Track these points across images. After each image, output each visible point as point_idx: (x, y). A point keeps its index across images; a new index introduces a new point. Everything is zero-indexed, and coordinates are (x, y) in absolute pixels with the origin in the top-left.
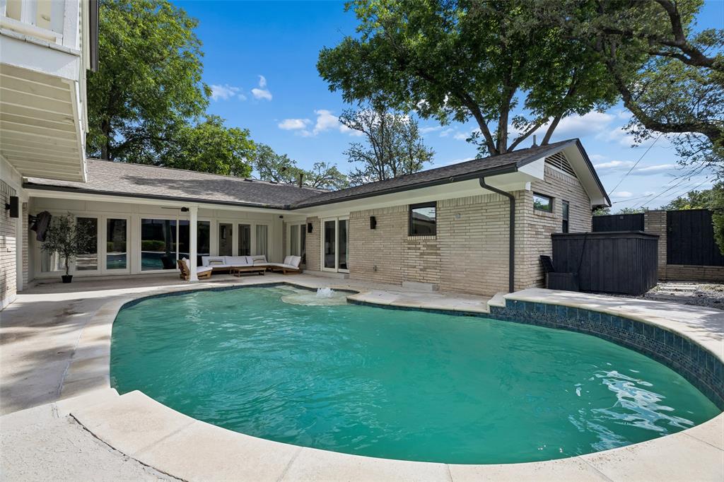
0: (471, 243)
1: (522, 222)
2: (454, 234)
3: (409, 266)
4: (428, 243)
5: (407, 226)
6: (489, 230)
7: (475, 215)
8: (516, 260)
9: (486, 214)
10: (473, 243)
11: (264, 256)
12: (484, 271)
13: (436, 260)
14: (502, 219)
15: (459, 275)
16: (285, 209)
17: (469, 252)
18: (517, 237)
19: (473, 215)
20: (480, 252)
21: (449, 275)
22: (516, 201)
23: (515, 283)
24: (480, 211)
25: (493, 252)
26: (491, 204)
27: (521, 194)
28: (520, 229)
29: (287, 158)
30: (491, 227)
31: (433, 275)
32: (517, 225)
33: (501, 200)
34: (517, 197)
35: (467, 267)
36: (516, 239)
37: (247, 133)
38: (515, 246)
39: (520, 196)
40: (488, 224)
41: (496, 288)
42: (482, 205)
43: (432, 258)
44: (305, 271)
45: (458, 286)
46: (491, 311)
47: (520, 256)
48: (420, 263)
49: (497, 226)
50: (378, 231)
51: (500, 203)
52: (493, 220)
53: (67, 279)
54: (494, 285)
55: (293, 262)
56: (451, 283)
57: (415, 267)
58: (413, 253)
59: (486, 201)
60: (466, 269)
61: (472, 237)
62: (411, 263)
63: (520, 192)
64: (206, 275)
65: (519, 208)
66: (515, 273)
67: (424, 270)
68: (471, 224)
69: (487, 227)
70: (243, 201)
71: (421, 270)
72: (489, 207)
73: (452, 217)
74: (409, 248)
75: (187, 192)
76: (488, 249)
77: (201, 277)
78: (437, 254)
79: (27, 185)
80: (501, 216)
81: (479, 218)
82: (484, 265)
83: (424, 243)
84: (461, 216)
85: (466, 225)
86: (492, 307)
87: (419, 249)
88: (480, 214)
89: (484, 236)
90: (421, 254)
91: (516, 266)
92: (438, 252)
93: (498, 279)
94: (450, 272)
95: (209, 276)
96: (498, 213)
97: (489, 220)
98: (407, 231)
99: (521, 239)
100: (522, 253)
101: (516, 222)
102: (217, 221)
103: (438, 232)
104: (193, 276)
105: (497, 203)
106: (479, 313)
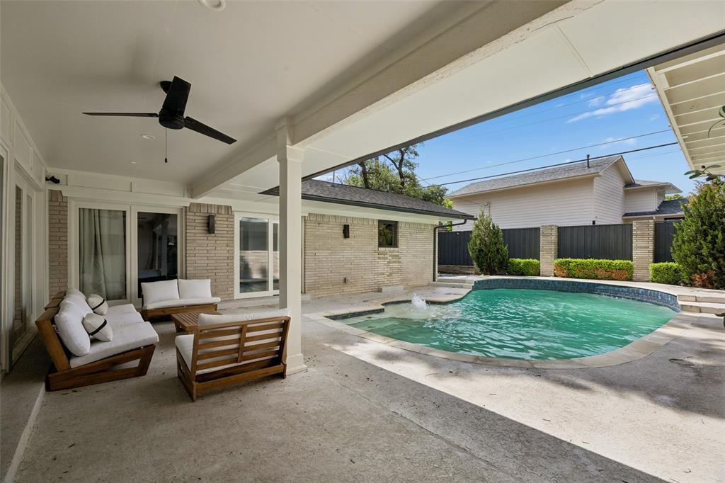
0: (417, 254)
3: (379, 274)
4: (392, 254)
6: (425, 245)
9: (424, 236)
10: (419, 254)
12: (423, 271)
13: (399, 267)
15: (411, 276)
17: (417, 260)
20: (421, 259)
21: (406, 277)
24: (421, 233)
25: (427, 259)
26: (426, 230)
43: (396, 266)
45: (411, 283)
48: (387, 271)
50: (350, 241)
51: (430, 230)
52: (427, 240)
58: (382, 262)
60: (415, 271)
61: (418, 249)
62: (380, 271)
67: (390, 275)
71: (388, 276)
72: (425, 232)
74: (379, 258)
78: (399, 262)
80: (430, 238)
82: (423, 267)
87: (387, 258)
89: (423, 250)
90: (389, 262)
92: (400, 260)
93: (429, 275)
94: (407, 274)
96: (429, 236)
97: (425, 240)
98: (377, 242)
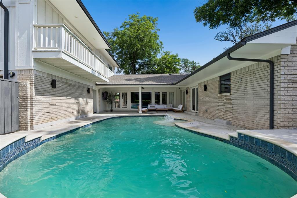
0: (248, 96)
1: (279, 79)
2: (239, 91)
3: (219, 110)
4: (227, 97)
5: (218, 88)
6: (257, 87)
7: (251, 78)
8: (276, 107)
9: (256, 76)
10: (249, 96)
11: (171, 105)
12: (255, 114)
13: (230, 107)
14: (265, 79)
15: (241, 117)
16: (172, 85)
17: (247, 102)
18: (276, 90)
19: (249, 78)
20: (253, 102)
21: (236, 116)
22: (275, 64)
23: (275, 124)
24: (252, 75)
25: (260, 102)
26: (259, 69)
27: (279, 58)
28: (277, 84)
29: (195, 62)
30: (259, 85)
31: (229, 116)
32: (275, 82)
33: (265, 65)
34: (276, 61)
35: (245, 112)
36: (275, 92)
37: (177, 55)
38: (275, 97)
39: (277, 60)
40: (257, 83)
41: (262, 126)
42: (254, 71)
43: (228, 106)
44: (185, 112)
45: (241, 123)
46: (230, 139)
47: (278, 104)
48: (224, 109)
49: (263, 84)
50: (208, 92)
51: (265, 67)
52: (260, 80)
53: (112, 111)
54: (261, 124)
55: (180, 107)
56: (237, 121)
57: (221, 111)
58: (221, 103)
59: (256, 68)
60: (245, 113)
61: (248, 92)
62: (220, 108)
63: (277, 57)
64: (145, 111)
65: (277, 69)
66: (275, 117)
67: (225, 112)
68: (248, 84)
69: (257, 85)
70: (158, 83)
72: (257, 72)
73: (238, 80)
74: (219, 101)
75: (140, 82)
76: (257, 100)
77: (143, 112)
78: (231, 104)
79: (97, 85)
80: (265, 77)
81: (252, 79)
82: (255, 110)
83: (225, 97)
84: (243, 79)
85: (245, 85)
86: (230, 137)
87: (223, 101)
88: (253, 77)
89: (255, 91)
90: (224, 103)
91: (275, 112)
92: (231, 102)
93: (264, 120)
94: (237, 114)
95: (146, 111)
96: (263, 75)
97: (258, 80)
98: (218, 91)
99: (279, 92)
100: (279, 102)
101: (275, 80)
102: (154, 91)
103: (231, 90)
104: (140, 112)
105: (263, 68)
106: (224, 139)
